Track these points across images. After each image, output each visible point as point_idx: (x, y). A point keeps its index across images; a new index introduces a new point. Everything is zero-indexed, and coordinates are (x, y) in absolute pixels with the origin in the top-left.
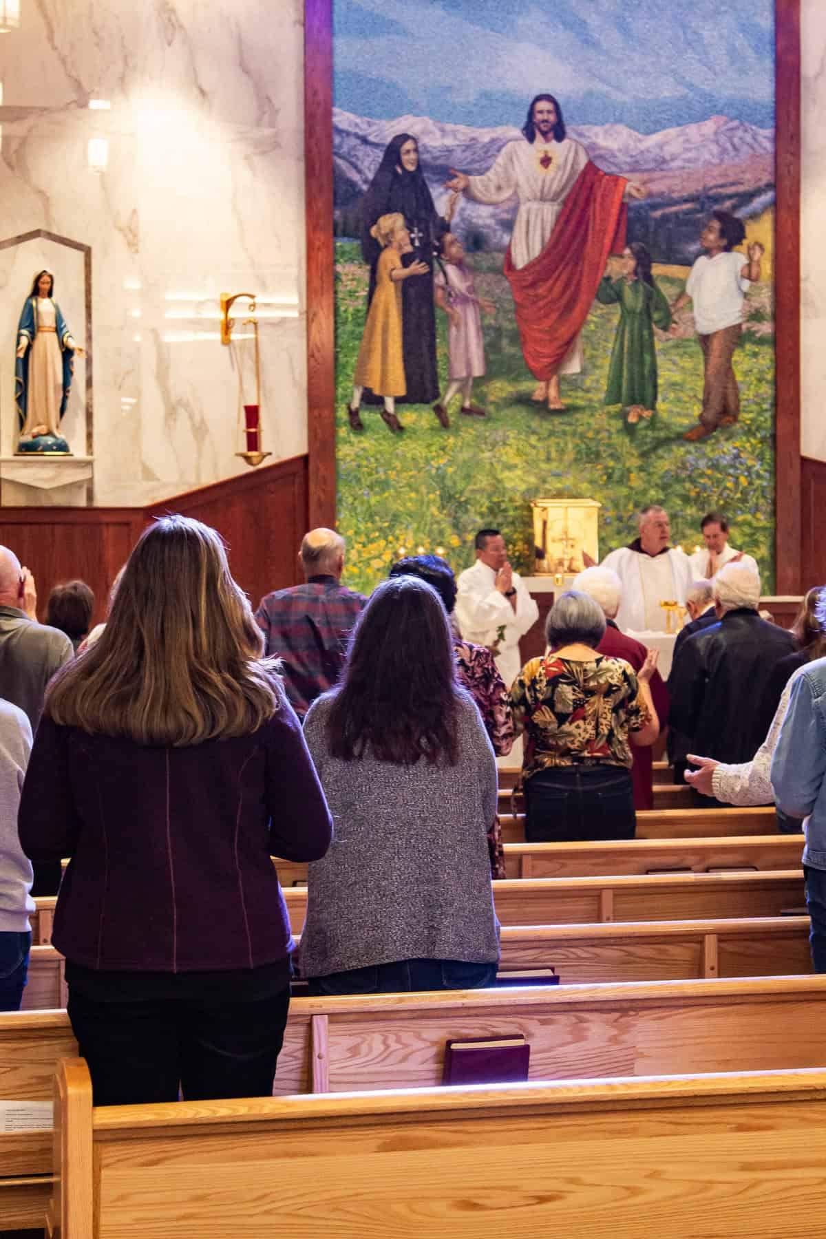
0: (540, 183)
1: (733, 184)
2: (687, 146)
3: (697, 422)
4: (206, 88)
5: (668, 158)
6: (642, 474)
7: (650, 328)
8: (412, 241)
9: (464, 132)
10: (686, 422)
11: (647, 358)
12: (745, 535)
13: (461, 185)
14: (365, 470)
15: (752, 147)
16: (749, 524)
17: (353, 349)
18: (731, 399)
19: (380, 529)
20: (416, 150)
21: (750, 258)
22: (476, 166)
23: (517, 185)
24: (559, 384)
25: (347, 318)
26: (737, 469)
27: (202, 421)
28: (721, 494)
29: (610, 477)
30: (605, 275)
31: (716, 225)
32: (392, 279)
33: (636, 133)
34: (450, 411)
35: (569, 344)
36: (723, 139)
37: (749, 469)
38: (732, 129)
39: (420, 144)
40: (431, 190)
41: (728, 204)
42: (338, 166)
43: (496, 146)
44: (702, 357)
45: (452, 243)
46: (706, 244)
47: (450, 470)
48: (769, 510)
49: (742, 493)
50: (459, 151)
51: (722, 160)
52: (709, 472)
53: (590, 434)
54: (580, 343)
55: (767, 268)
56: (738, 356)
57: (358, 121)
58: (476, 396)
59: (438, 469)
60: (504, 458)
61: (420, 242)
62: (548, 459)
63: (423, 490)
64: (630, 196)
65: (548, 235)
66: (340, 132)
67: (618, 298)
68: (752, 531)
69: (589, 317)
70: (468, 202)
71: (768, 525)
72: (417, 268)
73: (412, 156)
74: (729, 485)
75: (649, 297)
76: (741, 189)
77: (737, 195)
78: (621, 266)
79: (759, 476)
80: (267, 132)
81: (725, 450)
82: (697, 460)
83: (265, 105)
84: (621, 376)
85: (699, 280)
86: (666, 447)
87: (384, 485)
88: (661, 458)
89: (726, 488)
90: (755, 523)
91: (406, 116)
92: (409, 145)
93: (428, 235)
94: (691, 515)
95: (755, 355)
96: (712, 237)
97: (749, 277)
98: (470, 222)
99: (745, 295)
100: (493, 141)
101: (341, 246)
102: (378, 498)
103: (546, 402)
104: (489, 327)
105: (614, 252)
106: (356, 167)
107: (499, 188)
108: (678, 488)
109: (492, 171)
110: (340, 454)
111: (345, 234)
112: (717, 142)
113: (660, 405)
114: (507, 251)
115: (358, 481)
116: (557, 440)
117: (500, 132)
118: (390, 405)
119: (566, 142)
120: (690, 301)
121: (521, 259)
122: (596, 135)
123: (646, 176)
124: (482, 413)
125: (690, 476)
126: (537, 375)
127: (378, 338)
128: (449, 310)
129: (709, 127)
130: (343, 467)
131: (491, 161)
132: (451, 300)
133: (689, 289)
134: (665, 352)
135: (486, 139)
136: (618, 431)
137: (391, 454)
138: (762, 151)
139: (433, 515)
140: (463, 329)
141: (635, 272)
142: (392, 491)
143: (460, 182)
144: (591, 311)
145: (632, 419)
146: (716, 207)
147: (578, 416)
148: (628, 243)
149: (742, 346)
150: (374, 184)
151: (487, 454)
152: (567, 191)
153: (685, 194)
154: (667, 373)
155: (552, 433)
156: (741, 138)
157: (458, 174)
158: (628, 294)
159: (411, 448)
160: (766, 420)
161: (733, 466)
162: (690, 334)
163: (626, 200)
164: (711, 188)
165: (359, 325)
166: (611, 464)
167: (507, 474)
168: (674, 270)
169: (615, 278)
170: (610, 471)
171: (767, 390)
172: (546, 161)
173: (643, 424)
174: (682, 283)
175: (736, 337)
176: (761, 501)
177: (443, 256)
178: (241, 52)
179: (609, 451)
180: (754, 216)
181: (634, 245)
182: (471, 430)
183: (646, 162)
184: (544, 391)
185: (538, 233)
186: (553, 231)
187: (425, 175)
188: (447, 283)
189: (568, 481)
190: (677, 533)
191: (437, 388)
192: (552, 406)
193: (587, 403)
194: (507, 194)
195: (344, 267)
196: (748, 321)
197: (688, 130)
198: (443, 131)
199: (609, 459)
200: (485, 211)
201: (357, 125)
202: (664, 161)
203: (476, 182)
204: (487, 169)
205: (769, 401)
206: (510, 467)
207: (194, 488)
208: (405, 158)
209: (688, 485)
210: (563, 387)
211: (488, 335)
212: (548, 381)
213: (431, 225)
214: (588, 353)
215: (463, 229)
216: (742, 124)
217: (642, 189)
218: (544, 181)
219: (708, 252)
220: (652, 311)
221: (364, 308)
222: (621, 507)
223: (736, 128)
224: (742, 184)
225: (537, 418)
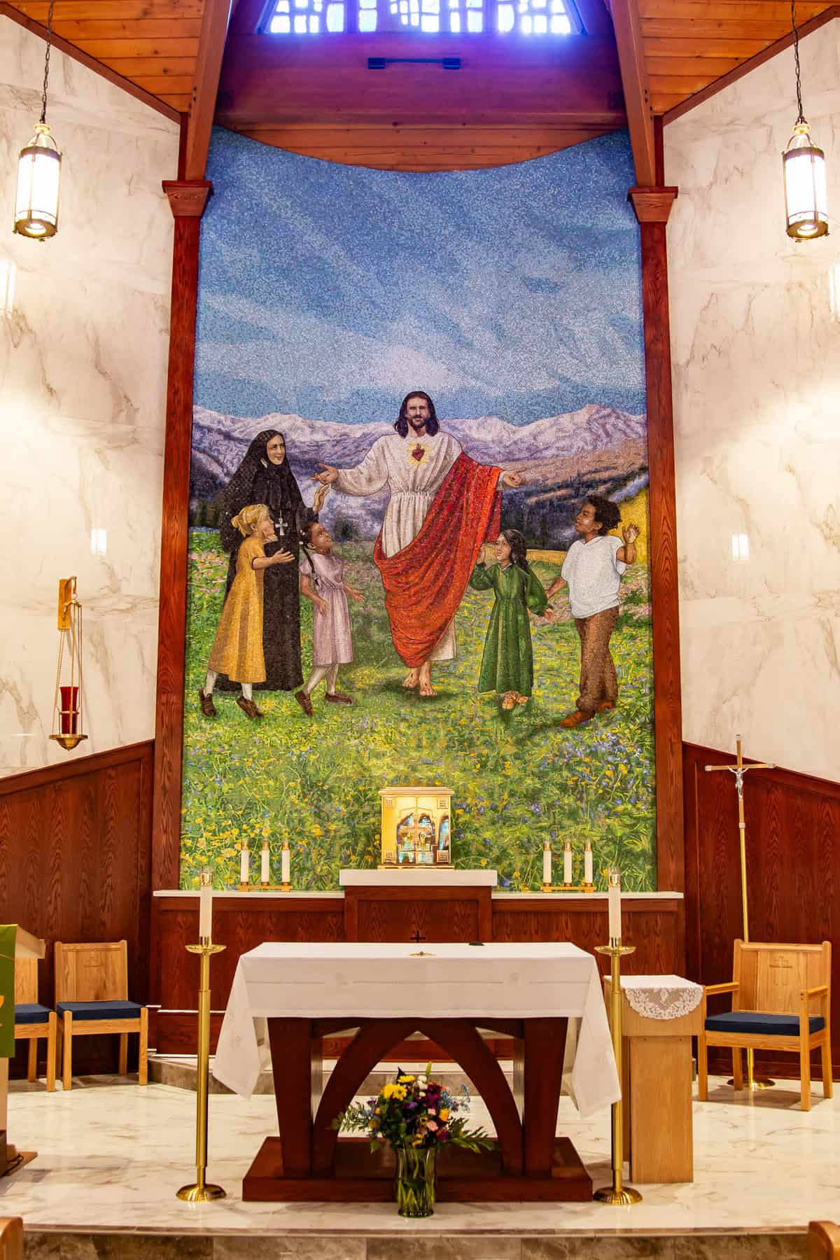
0: (412, 476)
1: (607, 469)
2: (561, 434)
3: (575, 709)
4: (54, 386)
5: (542, 447)
6: (517, 762)
7: (525, 614)
8: (277, 531)
9: (335, 428)
10: (562, 707)
11: (523, 644)
12: (626, 826)
13: (330, 478)
14: (217, 756)
15: (625, 433)
16: (630, 815)
17: (207, 635)
18: (609, 684)
19: (234, 818)
20: (283, 445)
21: (626, 540)
22: (347, 460)
23: (389, 477)
24: (430, 671)
25: (202, 605)
26: (616, 756)
27: (32, 705)
28: (600, 783)
29: (484, 766)
30: (479, 562)
31: (591, 509)
32: (253, 568)
33: (510, 425)
34: (313, 698)
35: (442, 629)
36: (595, 426)
37: (628, 756)
38: (604, 417)
39: (287, 440)
40: (298, 483)
41: (602, 489)
42: (199, 460)
43: (368, 441)
44: (579, 641)
45: (320, 533)
46: (581, 528)
47: (313, 758)
48: (650, 799)
49: (621, 781)
50: (328, 446)
51: (595, 447)
52: (587, 760)
53: (463, 721)
54: (453, 628)
55: (642, 550)
56: (615, 639)
57: (222, 418)
58: (342, 683)
59: (299, 756)
60: (372, 746)
61: (285, 532)
62: (419, 747)
63: (283, 777)
64: (504, 484)
65: (420, 524)
66: (201, 428)
67: (493, 583)
68: (634, 822)
69: (462, 604)
70: (337, 494)
71: (650, 815)
72: (281, 557)
73: (279, 450)
74: (609, 773)
75: (524, 583)
76: (614, 473)
77: (611, 479)
78: (495, 553)
79: (639, 764)
80: (124, 428)
81: (604, 737)
82: (574, 747)
83: (122, 403)
84: (495, 663)
85: (575, 565)
86: (542, 735)
87: (239, 772)
88: (537, 745)
89: (605, 776)
90: (636, 814)
91: (274, 414)
92: (276, 440)
93: (295, 525)
94: (568, 805)
95: (633, 638)
96: (586, 521)
97: (625, 561)
98: (339, 513)
99: (621, 577)
100: (365, 435)
101: (197, 536)
102: (232, 785)
103: (417, 688)
104: (357, 614)
105: (488, 538)
106: (217, 461)
107: (370, 480)
108: (555, 776)
109: (363, 464)
110: (188, 741)
111: (203, 524)
112: (590, 430)
113: (536, 692)
114: (379, 540)
115: (210, 767)
116: (428, 727)
117: (371, 427)
118: (247, 692)
119: (438, 434)
120: (566, 585)
121: (391, 548)
122: (470, 428)
123: (519, 466)
124: (349, 701)
125: (567, 764)
126: (407, 662)
127: (237, 626)
128: (315, 597)
129: (582, 416)
130: (191, 754)
131: (363, 454)
132: (317, 587)
133: (564, 573)
134: (541, 637)
135: (358, 435)
136: (493, 718)
137: (247, 740)
138: (634, 436)
139: (292, 803)
140: (329, 615)
141: (510, 557)
142: (247, 779)
143: (330, 475)
144: (464, 597)
145: (507, 706)
146: (590, 492)
147: (451, 702)
148: (502, 529)
149: (618, 629)
150: (237, 476)
151: (353, 742)
152: (440, 481)
153: (560, 481)
154: (544, 658)
155: (423, 720)
156: (614, 425)
157: (329, 468)
158: (503, 580)
159: (270, 734)
160: (645, 705)
161: (611, 754)
162: (566, 618)
163: (500, 488)
164: (584, 475)
165: (215, 612)
166: (486, 751)
167: (374, 761)
168: (550, 556)
169: (489, 564)
170: (484, 759)
171: (645, 674)
172: (418, 454)
173: (517, 711)
174: (559, 567)
175: (613, 620)
176: (642, 790)
177: (309, 545)
178: (98, 354)
179: (482, 739)
180: (628, 500)
181: (509, 532)
182: (335, 717)
183: (520, 450)
184: (414, 677)
185: (410, 522)
186: (425, 520)
187: (292, 468)
188: (313, 571)
189: (441, 769)
190: (554, 823)
191: (300, 675)
192: (423, 693)
193: (461, 690)
194: (378, 485)
195: (200, 556)
196: (625, 604)
197: (561, 419)
198: (312, 427)
199: (482, 747)
200: (355, 502)
201: (219, 422)
202: (538, 451)
203: (347, 475)
204: (359, 462)
205: (648, 685)
206: (378, 755)
207: (18, 773)
208: (271, 452)
209: (565, 773)
210: (435, 674)
211: (358, 622)
212: (419, 667)
213: (297, 516)
214: (461, 639)
215: (331, 519)
216: (614, 411)
217: (517, 478)
218: (416, 472)
219: (583, 536)
220: (527, 598)
221: (222, 596)
222: (496, 796)
223: (609, 415)
224: (615, 468)
225: (407, 704)
